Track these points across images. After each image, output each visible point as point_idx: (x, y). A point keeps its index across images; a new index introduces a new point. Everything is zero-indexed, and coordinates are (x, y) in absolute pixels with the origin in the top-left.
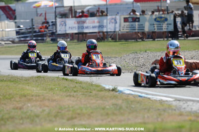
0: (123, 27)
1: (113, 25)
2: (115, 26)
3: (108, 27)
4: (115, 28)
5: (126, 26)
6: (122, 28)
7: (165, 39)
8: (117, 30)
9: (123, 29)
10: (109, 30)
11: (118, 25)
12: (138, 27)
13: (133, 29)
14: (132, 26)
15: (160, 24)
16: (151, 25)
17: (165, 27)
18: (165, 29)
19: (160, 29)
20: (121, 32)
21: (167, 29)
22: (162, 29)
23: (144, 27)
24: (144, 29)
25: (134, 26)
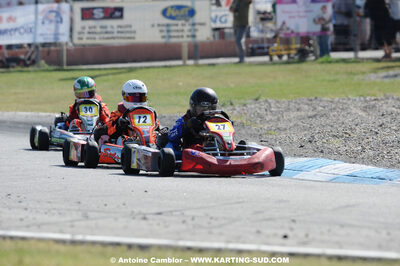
0: (80, 33)
1: (53, 26)
2: (57, 28)
3: (39, 31)
4: (56, 35)
5: (87, 30)
6: (76, 36)
7: (191, 62)
8: (64, 39)
9: (81, 39)
10: (40, 40)
11: (64, 28)
12: (118, 32)
13: (106, 36)
14: (104, 30)
15: (177, 25)
16: (153, 26)
17: (190, 31)
18: (188, 36)
19: (178, 37)
20: (74, 45)
21: (194, 36)
22: (182, 37)
23: (135, 32)
24: (134, 38)
25: (109, 29)
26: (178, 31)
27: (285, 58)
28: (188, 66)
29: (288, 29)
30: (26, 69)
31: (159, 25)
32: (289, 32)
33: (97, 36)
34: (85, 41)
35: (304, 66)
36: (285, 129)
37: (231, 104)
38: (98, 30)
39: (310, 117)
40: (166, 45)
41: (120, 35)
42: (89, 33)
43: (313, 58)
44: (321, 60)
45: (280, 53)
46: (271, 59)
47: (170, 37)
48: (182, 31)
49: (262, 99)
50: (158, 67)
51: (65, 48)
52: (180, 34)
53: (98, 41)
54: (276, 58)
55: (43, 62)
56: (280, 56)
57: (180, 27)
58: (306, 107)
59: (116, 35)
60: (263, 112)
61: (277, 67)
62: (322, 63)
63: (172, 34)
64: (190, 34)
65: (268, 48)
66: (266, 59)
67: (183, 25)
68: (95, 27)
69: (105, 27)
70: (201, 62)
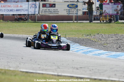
0: (42, 11)
1: (34, 9)
2: (35, 10)
3: (29, 11)
4: (35, 12)
6: (40, 12)
8: (37, 13)
10: (30, 13)
11: (37, 9)
12: (53, 11)
13: (50, 12)
14: (49, 11)
15: (72, 10)
16: (64, 10)
17: (76, 12)
18: (75, 14)
19: (72, 14)
20: (40, 15)
21: (77, 14)
22: (73, 14)
23: (59, 12)
24: (58, 13)
25: (51, 10)
26: (72, 12)
27: (105, 21)
28: (75, 23)
29: (106, 12)
30: (24, 22)
31: (66, 10)
32: (107, 13)
33: (47, 12)
34: (43, 14)
35: (111, 24)
36: (109, 43)
37: (90, 35)
38: (47, 10)
39: (116, 40)
40: (68, 16)
41: (54, 12)
42: (44, 11)
43: (114, 22)
44: (116, 22)
45: (103, 20)
46: (101, 22)
47: (69, 13)
48: (74, 12)
49: (100, 34)
50: (66, 23)
51: (37, 16)
52: (73, 13)
53: (47, 14)
54: (102, 21)
55: (30, 20)
56: (103, 21)
57: (73, 11)
58: (114, 37)
59: (53, 12)
60: (101, 38)
61: (103, 24)
62: (117, 23)
63: (70, 13)
64: (76, 13)
65: (99, 18)
66: (99, 21)
67: (74, 10)
68: (46, 10)
69: (50, 10)
70: (79, 21)
